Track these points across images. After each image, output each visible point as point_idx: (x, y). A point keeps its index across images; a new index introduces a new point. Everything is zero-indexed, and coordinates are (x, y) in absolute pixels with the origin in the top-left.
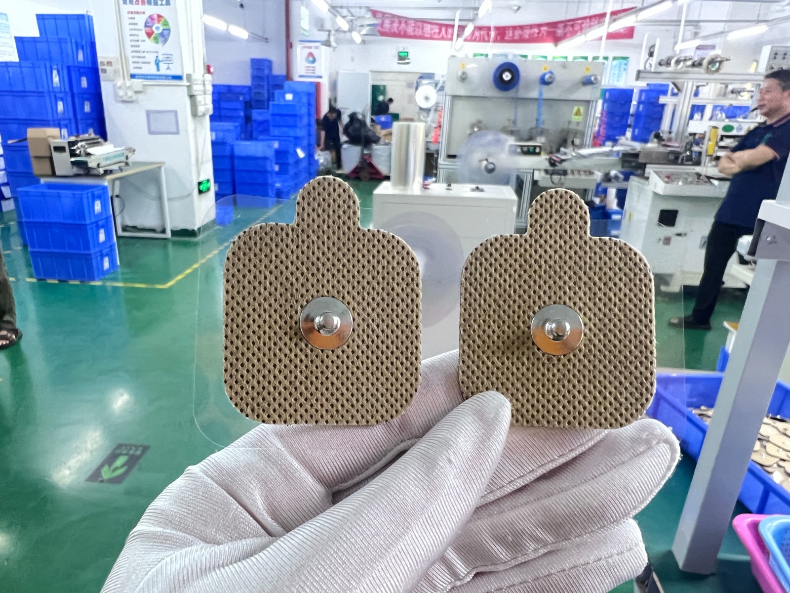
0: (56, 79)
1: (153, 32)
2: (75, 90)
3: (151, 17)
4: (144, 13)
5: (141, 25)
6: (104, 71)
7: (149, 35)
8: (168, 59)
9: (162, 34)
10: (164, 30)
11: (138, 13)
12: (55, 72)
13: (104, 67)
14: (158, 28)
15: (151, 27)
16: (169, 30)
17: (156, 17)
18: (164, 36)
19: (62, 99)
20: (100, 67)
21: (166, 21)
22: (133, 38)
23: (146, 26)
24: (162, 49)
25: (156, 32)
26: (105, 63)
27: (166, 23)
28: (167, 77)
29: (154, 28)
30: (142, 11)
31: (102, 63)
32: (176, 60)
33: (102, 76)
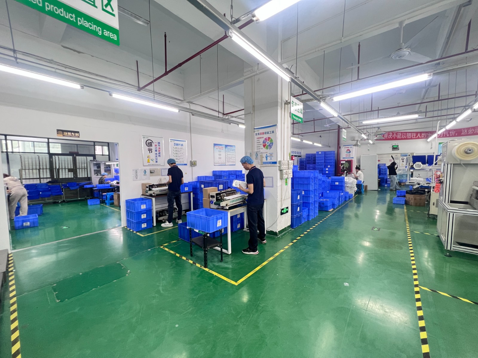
1: (266, 145)
3: (266, 139)
4: (263, 138)
5: (262, 143)
7: (264, 146)
8: (271, 155)
9: (269, 145)
10: (270, 143)
11: (261, 138)
14: (268, 143)
15: (265, 143)
16: (273, 143)
17: (268, 139)
18: (270, 146)
21: (271, 139)
22: (258, 148)
23: (263, 143)
24: (269, 151)
25: (267, 144)
27: (272, 140)
28: (270, 163)
29: (266, 143)
30: (262, 137)
32: (274, 155)
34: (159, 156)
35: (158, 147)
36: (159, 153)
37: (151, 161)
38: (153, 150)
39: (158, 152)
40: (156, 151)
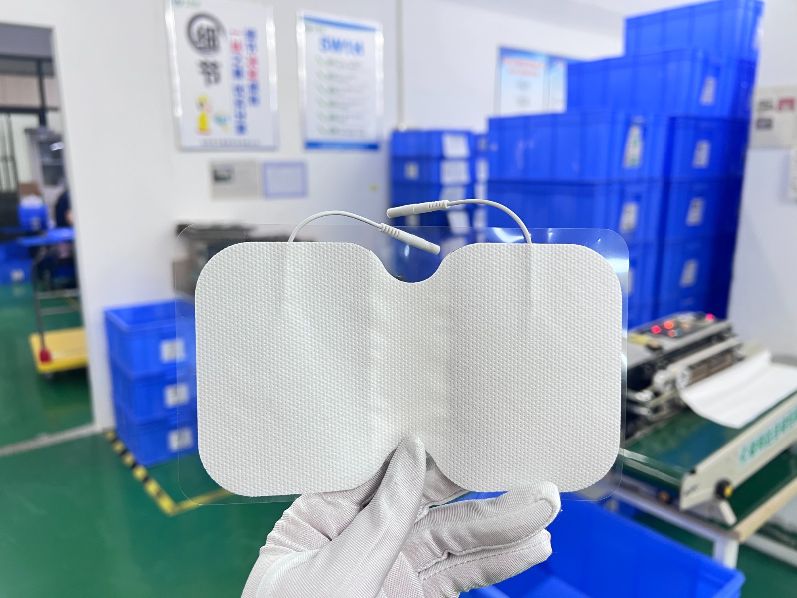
0: (634, 150)
2: (677, 174)
6: (767, 124)
12: (635, 134)
13: (767, 114)
19: (637, 198)
20: (756, 115)
26: (775, 103)
31: (766, 105)
33: (756, 136)
34: (254, 100)
35: (245, 53)
36: (253, 87)
37: (213, 126)
38: (226, 71)
39: (245, 82)
40: (238, 73)
